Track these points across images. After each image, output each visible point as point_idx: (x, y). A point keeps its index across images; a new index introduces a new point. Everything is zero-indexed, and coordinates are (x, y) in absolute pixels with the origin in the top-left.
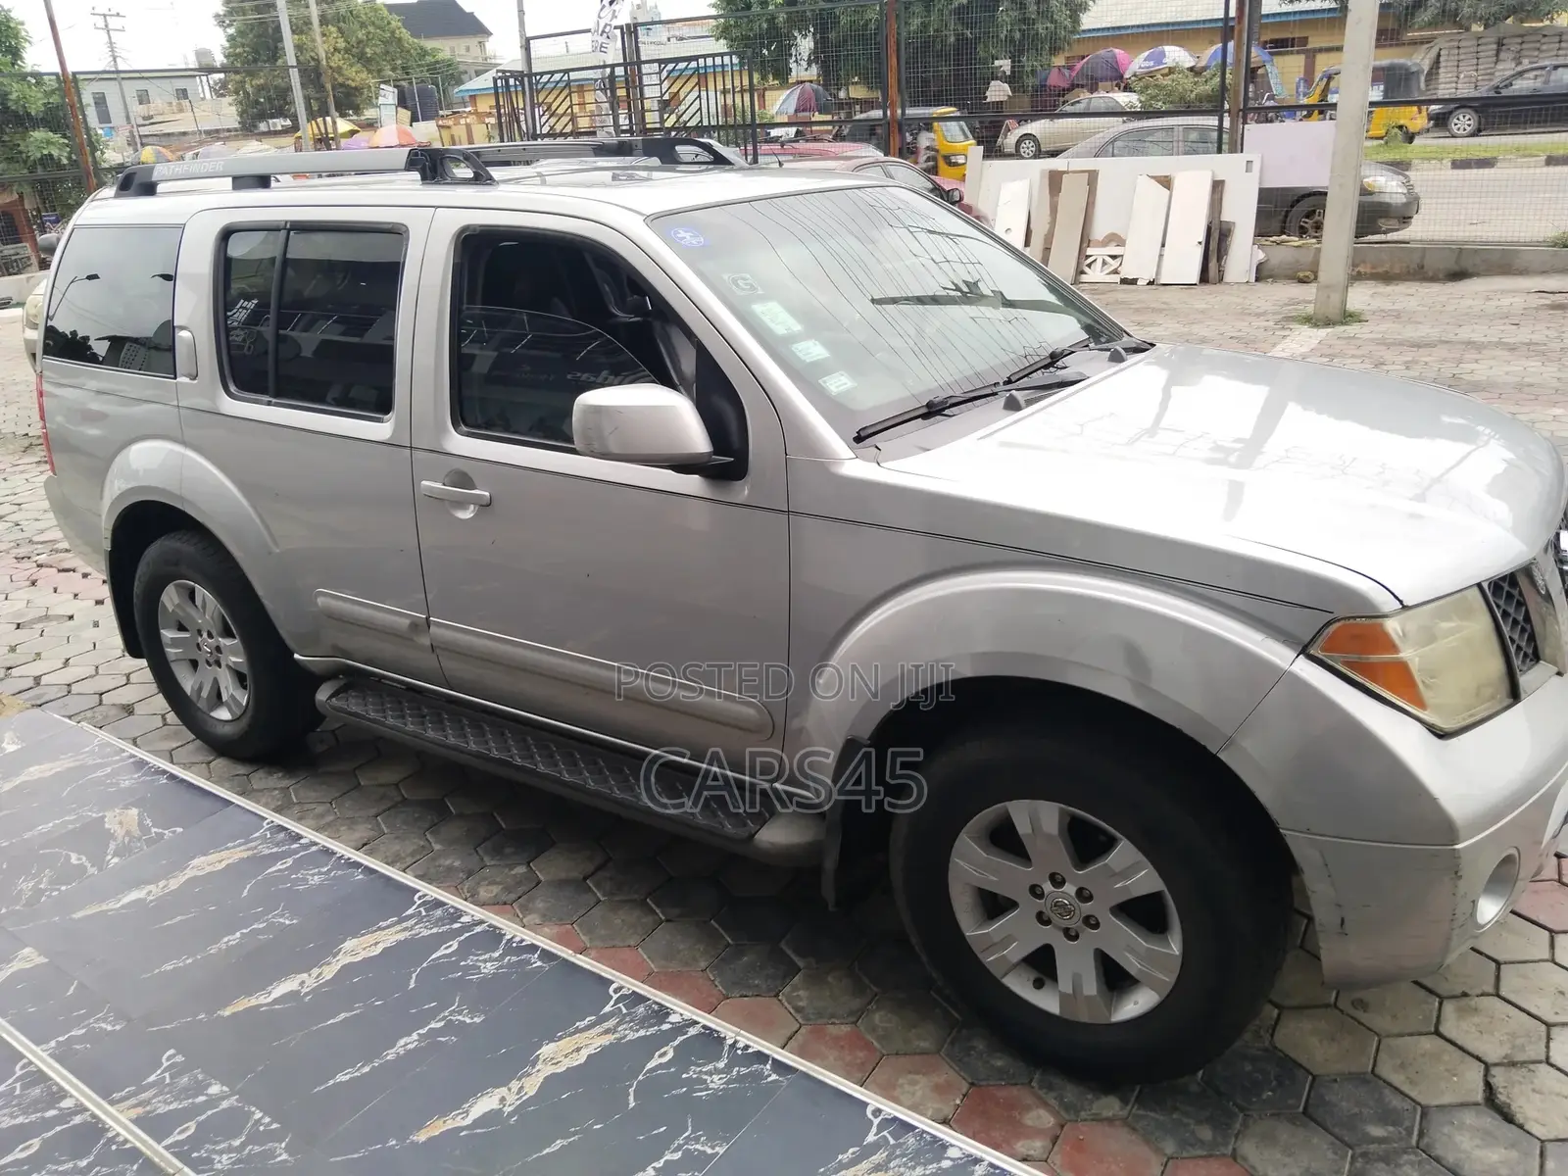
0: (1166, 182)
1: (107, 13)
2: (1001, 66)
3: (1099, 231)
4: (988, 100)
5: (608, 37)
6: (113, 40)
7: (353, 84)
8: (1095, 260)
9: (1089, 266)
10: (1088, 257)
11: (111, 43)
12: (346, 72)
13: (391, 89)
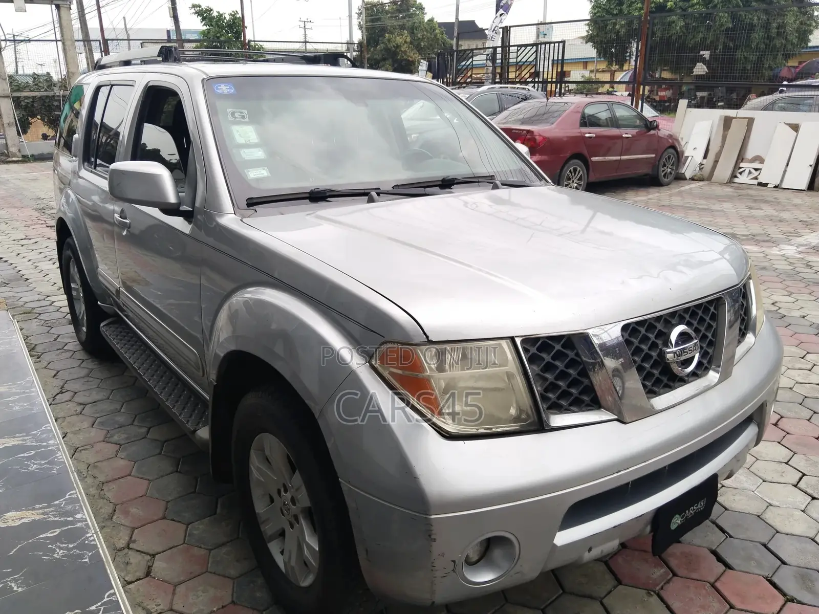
0: (795, 128)
1: (306, 20)
2: (703, 55)
3: (750, 153)
4: (694, 74)
5: (496, 33)
6: (306, 33)
7: (411, 59)
8: (745, 170)
9: (741, 173)
10: (740, 168)
11: (305, 34)
12: (408, 54)
13: (425, 62)
